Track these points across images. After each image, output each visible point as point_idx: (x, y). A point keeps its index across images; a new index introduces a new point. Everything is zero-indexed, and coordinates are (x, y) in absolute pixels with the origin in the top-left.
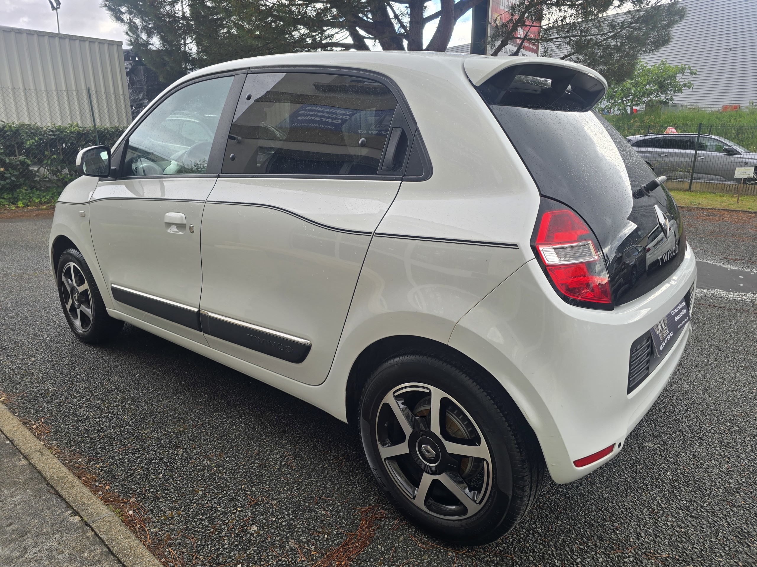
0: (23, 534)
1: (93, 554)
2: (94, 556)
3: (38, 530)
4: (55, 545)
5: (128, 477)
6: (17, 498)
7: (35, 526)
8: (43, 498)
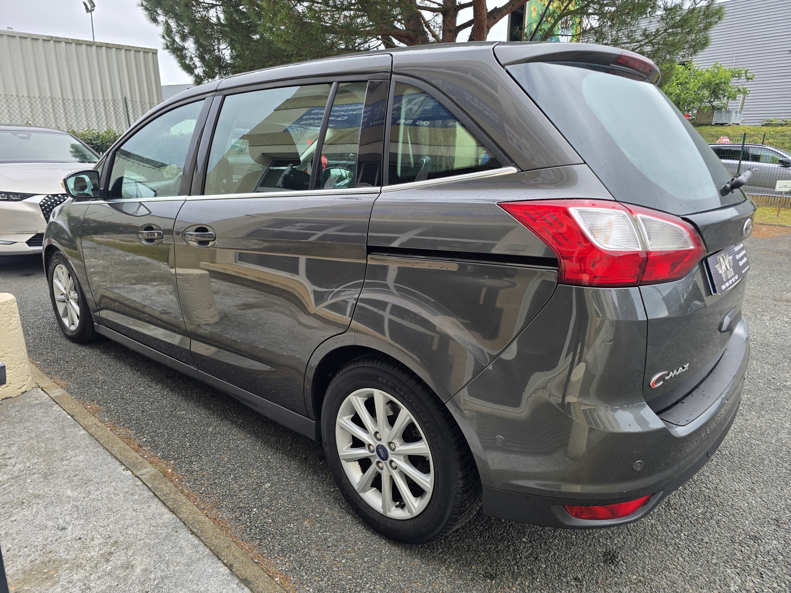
0: (87, 482)
2: (143, 498)
3: (98, 480)
4: (112, 490)
5: (168, 446)
6: (81, 458)
7: (96, 477)
8: (100, 458)
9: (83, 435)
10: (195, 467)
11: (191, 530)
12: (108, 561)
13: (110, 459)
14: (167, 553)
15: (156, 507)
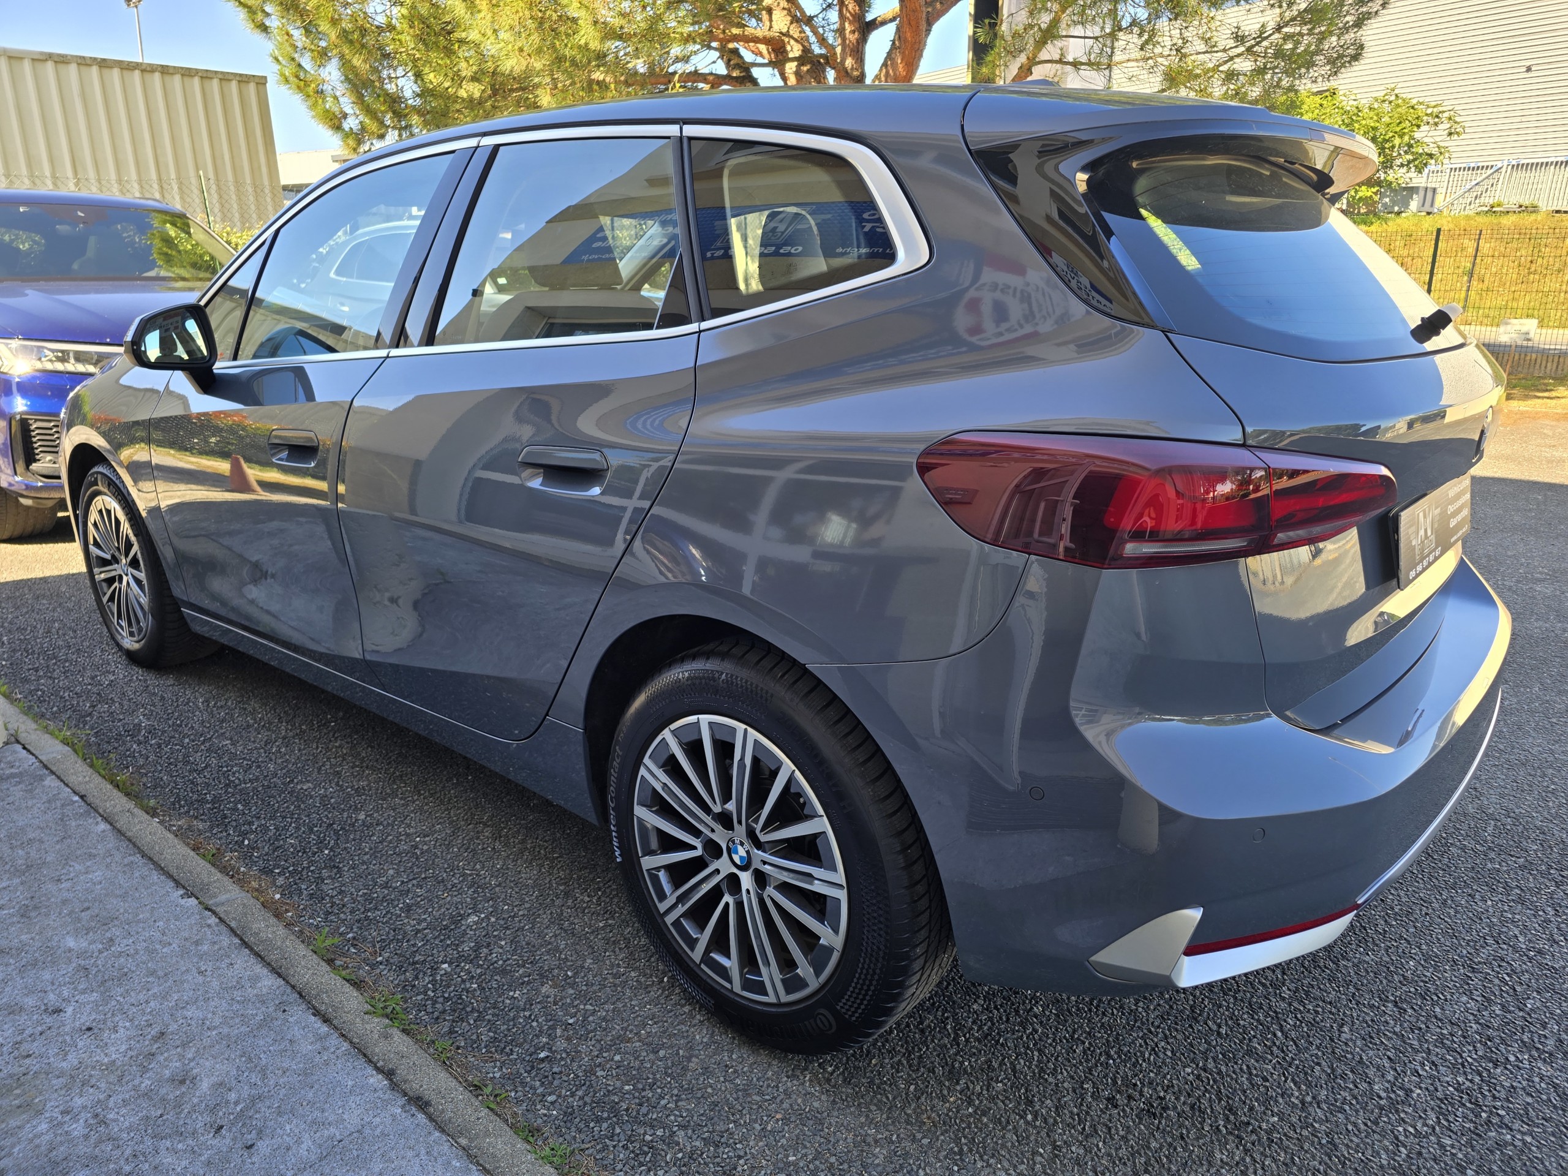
0: (106, 922)
1: (217, 947)
2: (219, 949)
3: (130, 917)
4: (158, 935)
5: (274, 851)
6: (97, 875)
7: (126, 911)
8: (137, 874)
9: (104, 831)
10: (328, 887)
11: (314, 1008)
12: (144, 1070)
13: (155, 876)
14: (265, 1053)
15: (244, 964)
